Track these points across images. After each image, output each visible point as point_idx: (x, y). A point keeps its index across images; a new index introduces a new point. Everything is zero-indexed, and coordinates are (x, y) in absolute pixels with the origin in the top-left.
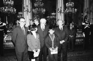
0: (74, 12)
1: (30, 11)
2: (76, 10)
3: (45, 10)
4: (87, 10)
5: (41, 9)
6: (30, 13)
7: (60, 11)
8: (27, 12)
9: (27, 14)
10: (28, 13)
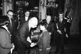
0: (56, 7)
1: (10, 2)
2: (57, 5)
3: (28, 4)
4: (68, 6)
5: (24, 2)
6: (11, 4)
7: (43, 4)
8: (8, 2)
9: (7, 5)
10: (9, 4)
